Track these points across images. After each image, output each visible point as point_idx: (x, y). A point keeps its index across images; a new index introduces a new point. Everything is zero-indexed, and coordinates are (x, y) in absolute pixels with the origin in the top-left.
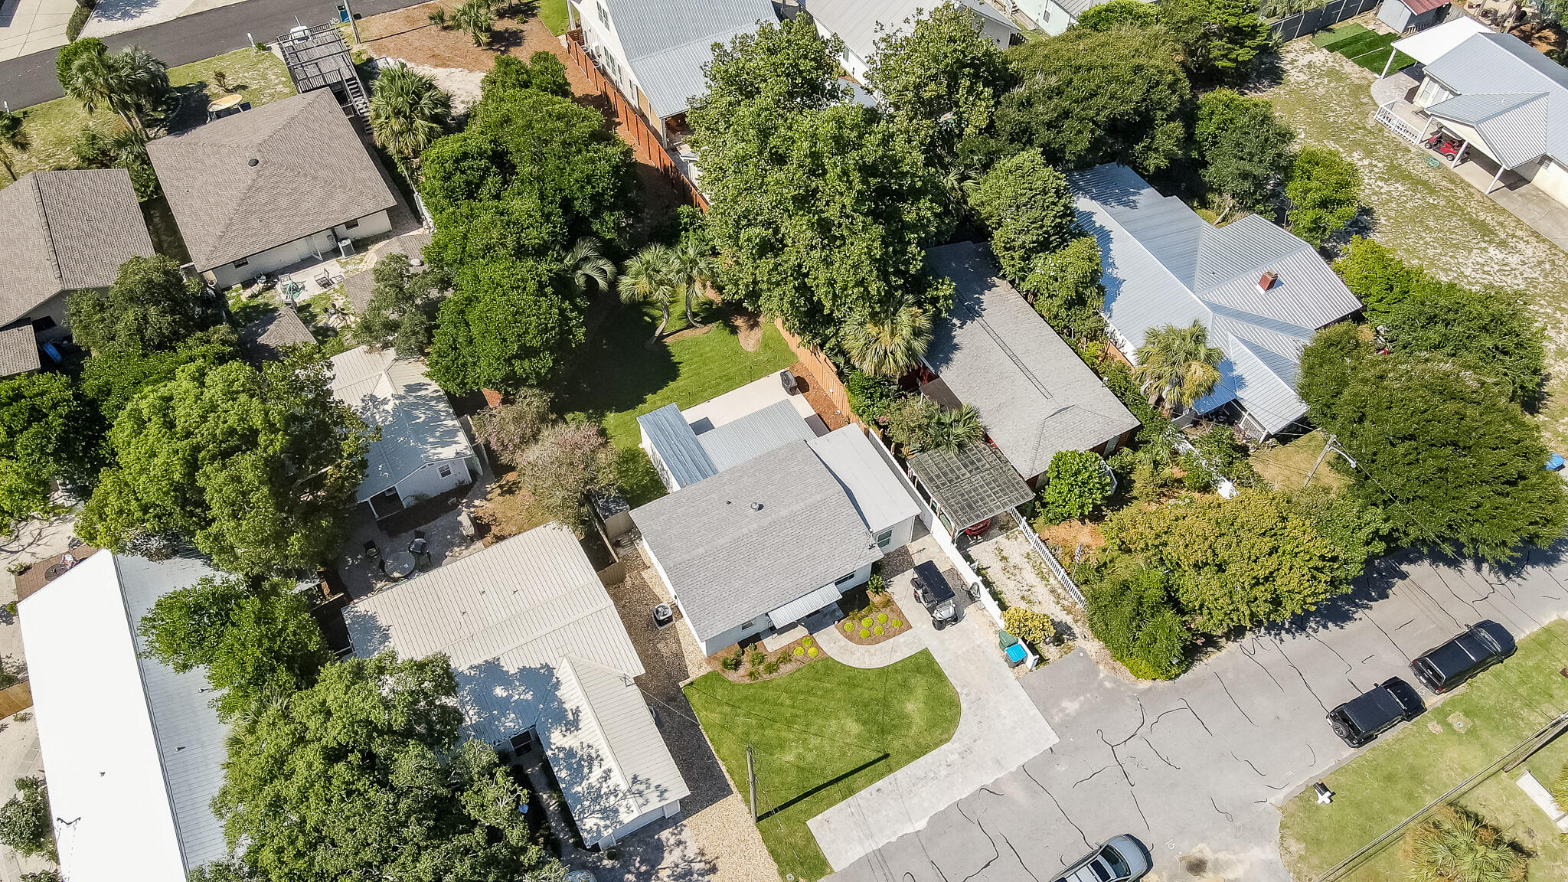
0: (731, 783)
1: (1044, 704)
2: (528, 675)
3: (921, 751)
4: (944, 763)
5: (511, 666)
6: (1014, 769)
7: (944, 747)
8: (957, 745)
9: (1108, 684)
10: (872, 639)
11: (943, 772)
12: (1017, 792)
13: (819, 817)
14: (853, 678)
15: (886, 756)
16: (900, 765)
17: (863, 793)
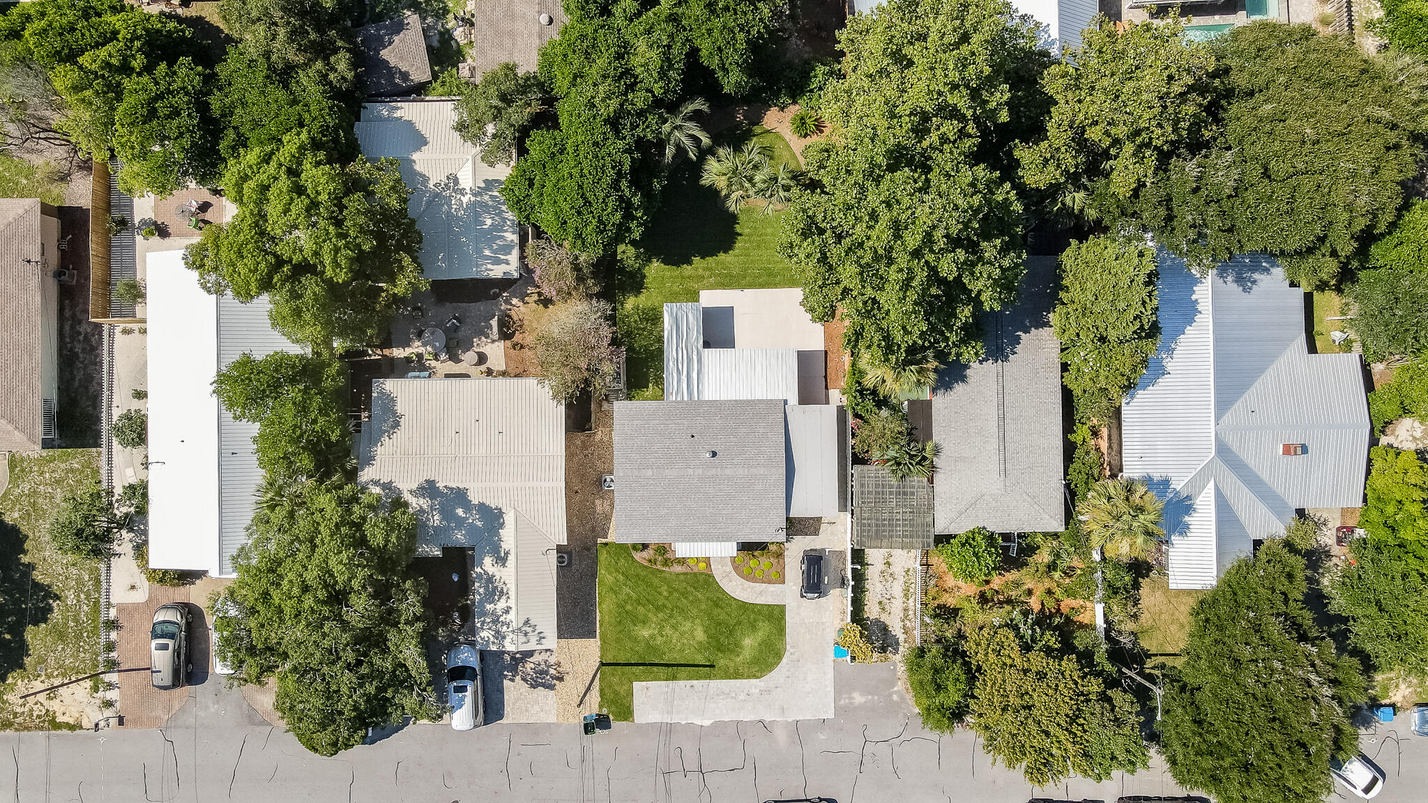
0: (598, 631)
1: (841, 687)
2: (483, 509)
3: (737, 675)
4: (746, 691)
5: (475, 498)
6: (790, 720)
7: (753, 681)
8: (762, 684)
9: (895, 697)
10: (750, 577)
11: (742, 697)
12: (781, 736)
13: (644, 683)
14: (720, 599)
15: (712, 666)
16: (716, 677)
17: (682, 683)
